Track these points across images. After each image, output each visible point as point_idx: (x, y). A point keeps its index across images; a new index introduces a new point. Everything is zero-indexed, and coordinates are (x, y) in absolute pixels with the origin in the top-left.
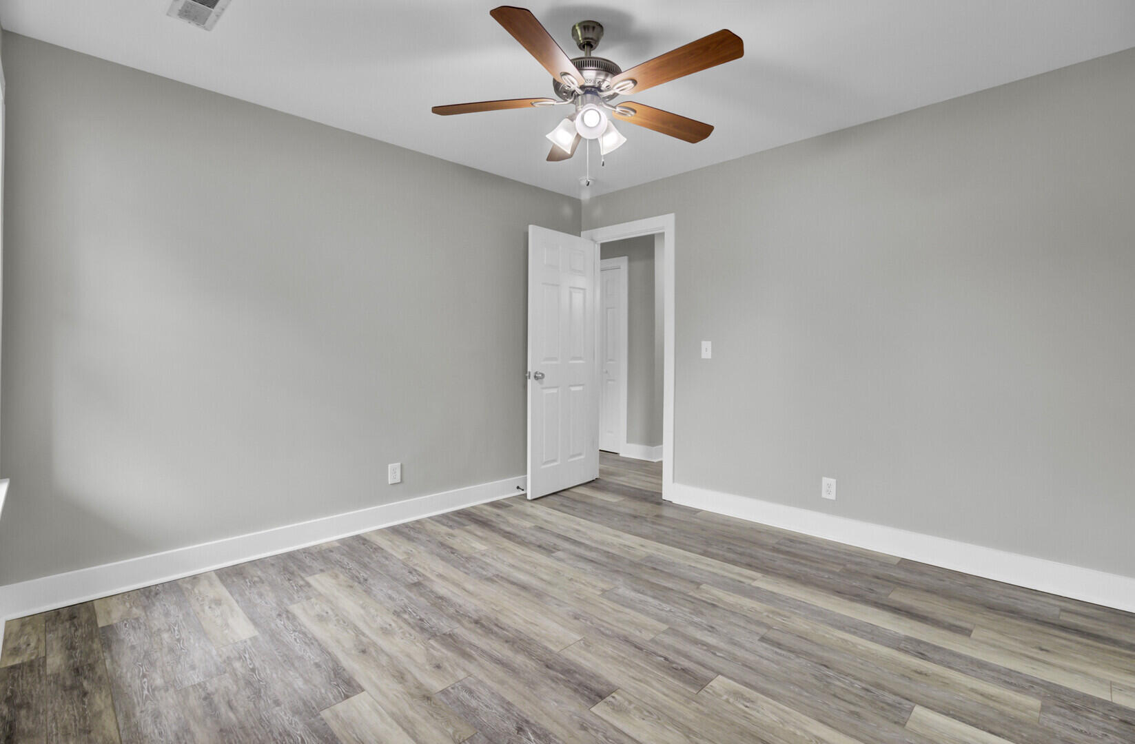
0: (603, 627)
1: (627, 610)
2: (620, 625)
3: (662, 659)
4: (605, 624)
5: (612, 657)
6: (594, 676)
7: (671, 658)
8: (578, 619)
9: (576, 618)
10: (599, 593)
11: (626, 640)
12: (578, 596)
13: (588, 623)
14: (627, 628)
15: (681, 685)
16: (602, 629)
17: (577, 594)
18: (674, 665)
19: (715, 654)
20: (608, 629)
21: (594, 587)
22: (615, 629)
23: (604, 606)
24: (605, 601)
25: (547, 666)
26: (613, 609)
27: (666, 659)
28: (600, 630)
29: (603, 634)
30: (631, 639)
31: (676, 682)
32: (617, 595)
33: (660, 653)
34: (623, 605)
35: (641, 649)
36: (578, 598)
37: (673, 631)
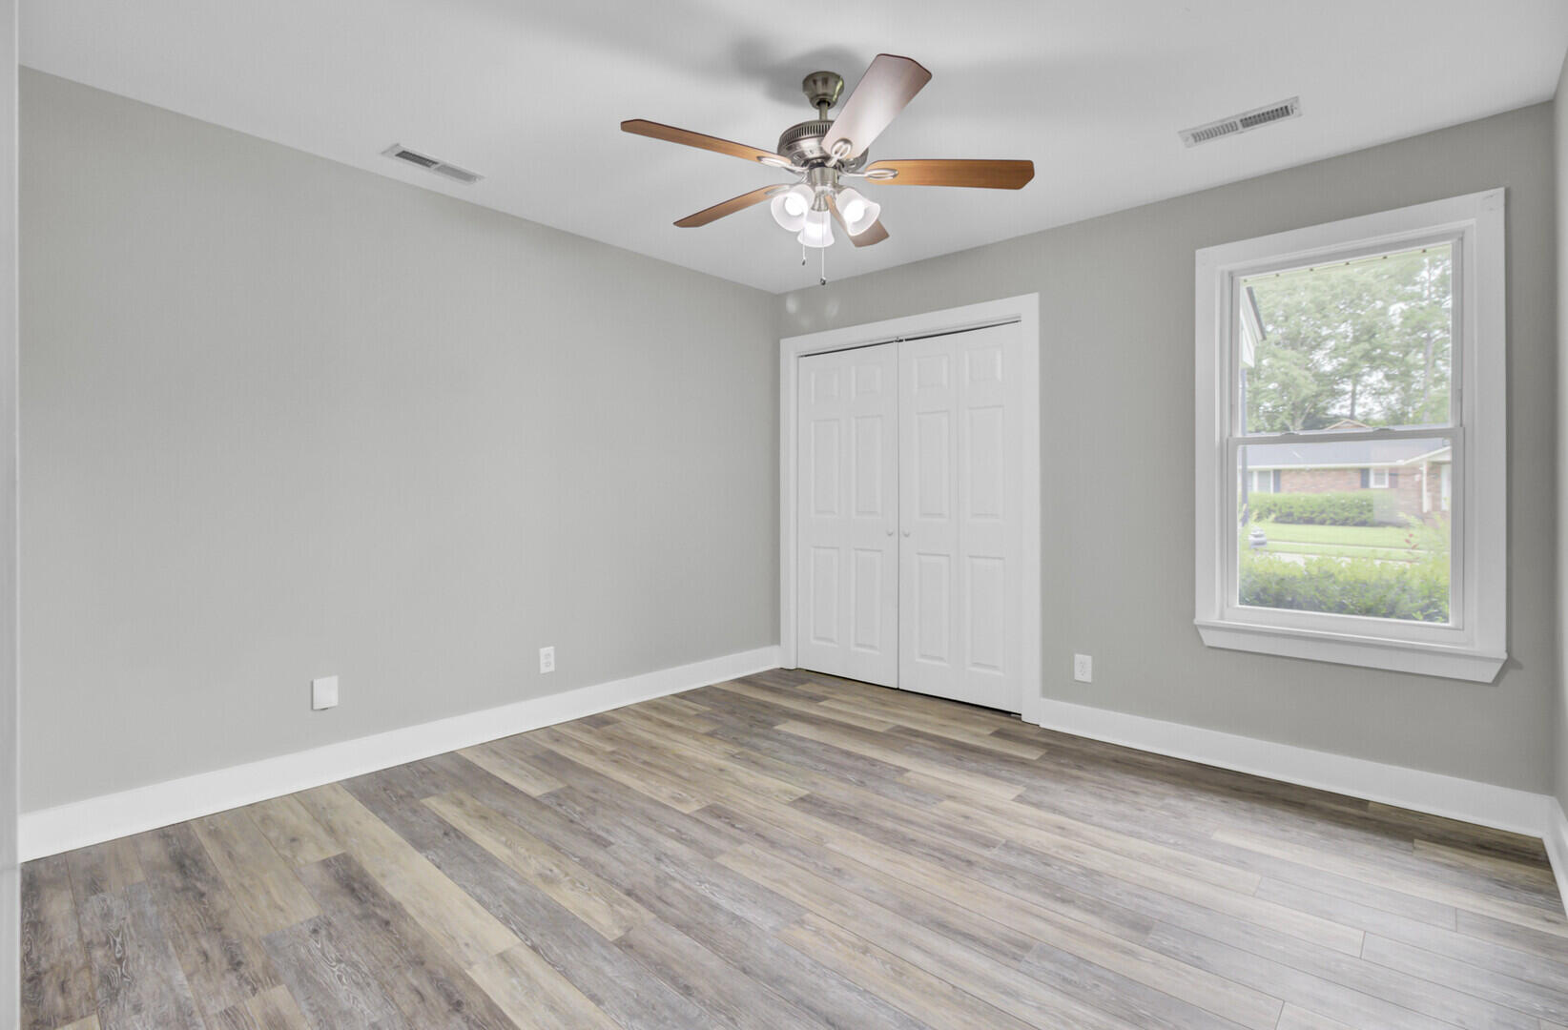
0: (800, 859)
1: (766, 884)
2: (778, 861)
3: (737, 826)
4: (798, 862)
5: (789, 826)
6: (809, 812)
7: (729, 828)
8: (835, 869)
9: (839, 870)
10: (808, 916)
11: (773, 844)
12: (845, 910)
13: (820, 863)
14: (769, 857)
15: (728, 807)
16: (802, 856)
17: (846, 914)
18: (727, 820)
19: (678, 830)
20: (795, 856)
21: (818, 932)
22: (784, 856)
23: (800, 890)
24: (798, 899)
25: (857, 819)
26: (787, 886)
27: (733, 826)
28: (804, 854)
29: (800, 850)
30: (767, 845)
31: (732, 809)
32: (779, 914)
33: (738, 831)
34: (771, 892)
35: (758, 835)
36: (843, 905)
37: (710, 853)
